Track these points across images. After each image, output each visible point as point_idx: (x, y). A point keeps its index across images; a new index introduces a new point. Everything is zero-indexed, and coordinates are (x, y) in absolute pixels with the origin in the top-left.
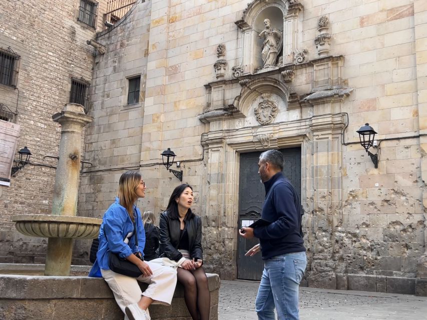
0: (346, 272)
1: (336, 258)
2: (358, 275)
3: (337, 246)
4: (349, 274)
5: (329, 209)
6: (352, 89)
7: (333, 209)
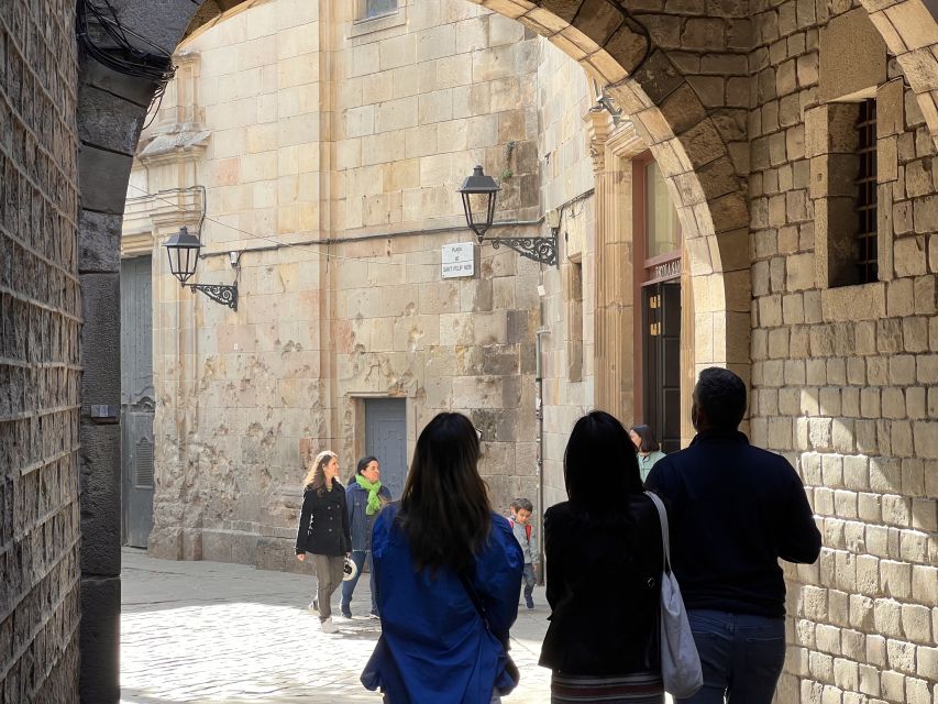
0: (200, 524)
1: (189, 498)
2: (213, 530)
3: (191, 474)
4: (205, 530)
5: (179, 398)
6: (208, 134)
7: (186, 398)
